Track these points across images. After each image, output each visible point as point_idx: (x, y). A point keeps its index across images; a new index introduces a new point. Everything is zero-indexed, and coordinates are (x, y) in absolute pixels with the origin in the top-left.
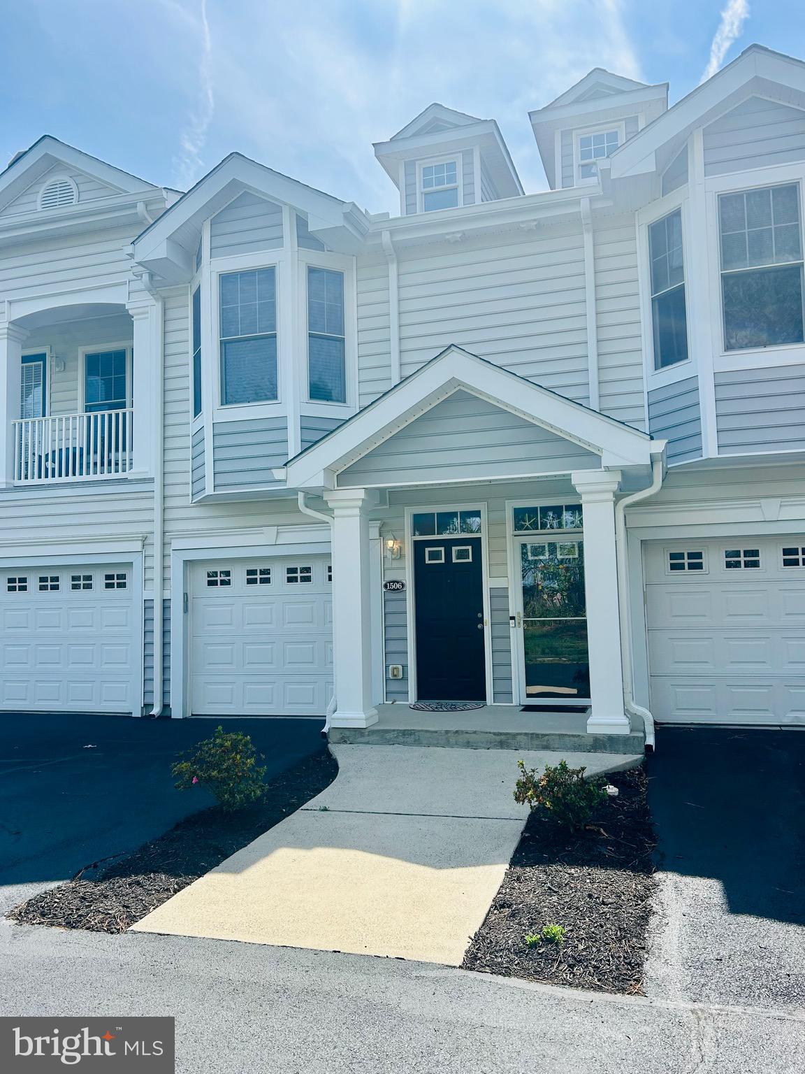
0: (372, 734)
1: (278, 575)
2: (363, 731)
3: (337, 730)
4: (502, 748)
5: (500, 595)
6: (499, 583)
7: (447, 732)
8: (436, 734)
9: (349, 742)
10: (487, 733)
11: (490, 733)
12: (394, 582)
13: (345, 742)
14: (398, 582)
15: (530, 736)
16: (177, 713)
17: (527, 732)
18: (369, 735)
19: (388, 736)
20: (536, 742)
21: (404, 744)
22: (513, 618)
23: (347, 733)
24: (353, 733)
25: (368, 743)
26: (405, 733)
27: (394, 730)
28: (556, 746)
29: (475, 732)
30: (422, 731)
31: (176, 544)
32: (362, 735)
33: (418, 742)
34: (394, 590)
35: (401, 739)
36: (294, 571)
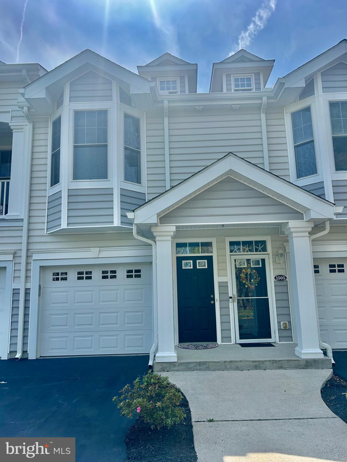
0: (181, 365)
2: (175, 363)
3: (159, 364)
4: (256, 369)
5: (224, 286)
6: (223, 279)
7: (225, 362)
8: (219, 363)
9: (166, 370)
10: (248, 361)
11: (250, 361)
13: (164, 371)
15: (272, 362)
16: (32, 356)
17: (270, 359)
18: (178, 366)
19: (190, 366)
20: (275, 365)
21: (200, 370)
22: (231, 298)
23: (165, 365)
24: (169, 365)
25: (178, 371)
26: (200, 364)
27: (194, 362)
28: (286, 366)
29: (241, 361)
30: (210, 362)
31: (35, 257)
32: (175, 366)
33: (208, 369)
35: (198, 367)
36: (107, 272)
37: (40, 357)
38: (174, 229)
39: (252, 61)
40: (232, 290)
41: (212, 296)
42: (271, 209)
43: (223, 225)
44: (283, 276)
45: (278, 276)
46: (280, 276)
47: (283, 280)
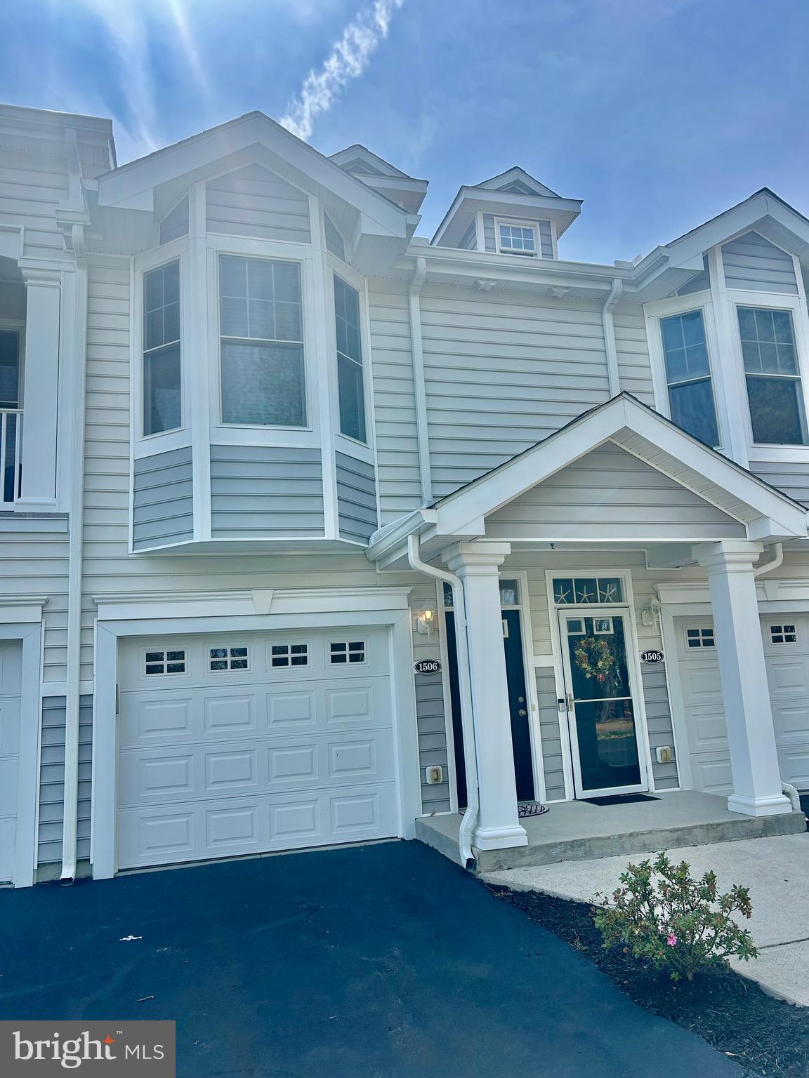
0: (535, 852)
1: (260, 656)
2: (522, 850)
3: (490, 853)
4: (679, 846)
5: (545, 675)
6: (544, 661)
7: (621, 836)
8: (610, 841)
9: (506, 867)
10: (662, 831)
11: (666, 830)
12: (427, 662)
13: (501, 868)
14: (432, 662)
15: (705, 828)
16: (103, 870)
17: (702, 824)
18: (530, 855)
19: (554, 852)
20: (712, 834)
21: (574, 858)
22: (561, 701)
23: (503, 855)
24: (511, 854)
25: (529, 865)
26: (573, 845)
27: (560, 844)
28: (731, 835)
29: (650, 832)
30: (593, 839)
31: (104, 612)
32: (522, 855)
33: (589, 855)
34: (428, 671)
35: (570, 853)
36: (284, 650)
37: (120, 871)
38: (507, 549)
39: (534, 194)
40: (564, 685)
41: (521, 699)
42: (688, 513)
43: (552, 545)
44: (656, 652)
45: (647, 653)
46: (652, 652)
47: (657, 660)
